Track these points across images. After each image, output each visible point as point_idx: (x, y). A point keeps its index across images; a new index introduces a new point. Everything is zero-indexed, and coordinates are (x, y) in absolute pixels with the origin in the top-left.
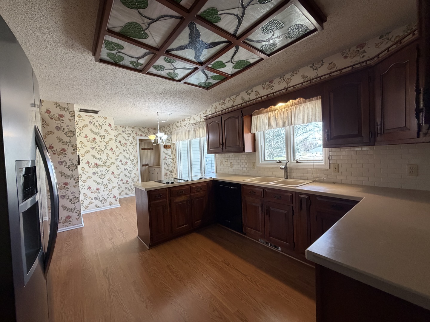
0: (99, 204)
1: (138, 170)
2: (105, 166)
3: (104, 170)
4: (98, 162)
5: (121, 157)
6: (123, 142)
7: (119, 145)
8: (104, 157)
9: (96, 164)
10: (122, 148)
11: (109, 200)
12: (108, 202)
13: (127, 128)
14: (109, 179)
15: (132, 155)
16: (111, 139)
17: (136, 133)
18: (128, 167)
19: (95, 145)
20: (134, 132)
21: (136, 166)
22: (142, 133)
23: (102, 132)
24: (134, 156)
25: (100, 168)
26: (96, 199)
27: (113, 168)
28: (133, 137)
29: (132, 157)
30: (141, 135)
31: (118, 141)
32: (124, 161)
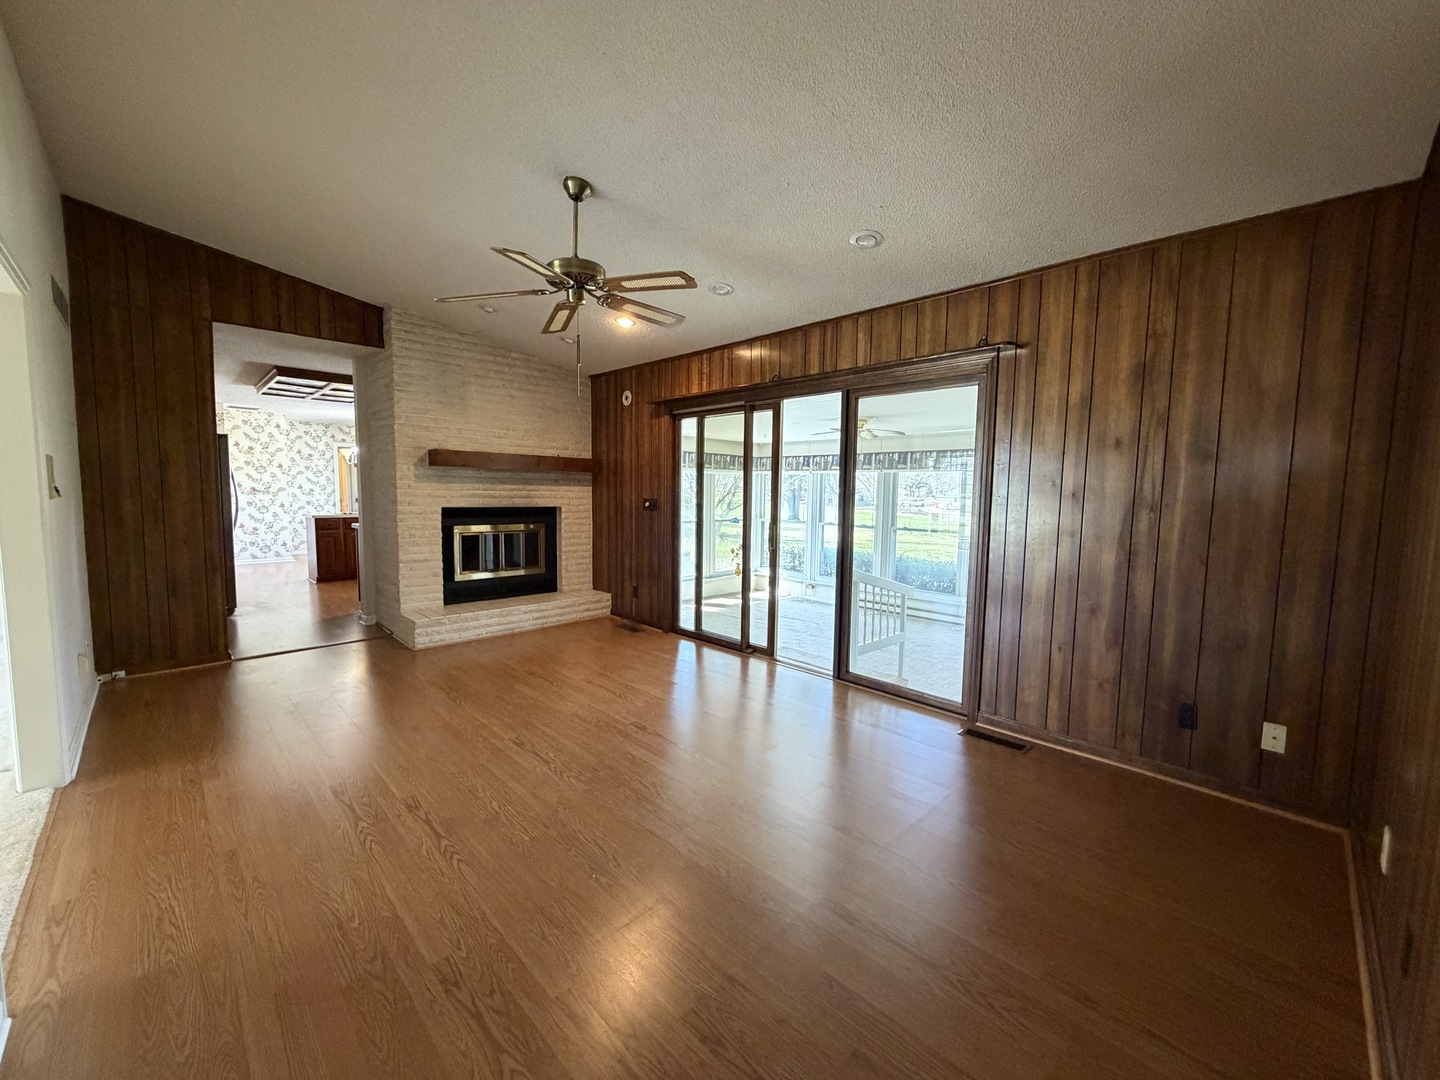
0: (258, 553)
1: (334, 505)
2: (268, 492)
3: (266, 498)
4: (256, 485)
5: (300, 480)
6: (306, 451)
7: (297, 457)
8: (267, 478)
9: (254, 489)
10: (302, 464)
11: (274, 548)
12: (273, 552)
13: (315, 427)
14: (275, 515)
15: (324, 476)
16: (279, 450)
17: (333, 437)
18: (314, 500)
19: (252, 459)
20: (329, 434)
21: (332, 498)
22: (345, 437)
23: (264, 438)
24: (328, 479)
25: (260, 496)
26: (252, 544)
27: (282, 497)
28: (327, 445)
29: (322, 481)
30: (344, 440)
31: (295, 450)
32: (307, 486)
